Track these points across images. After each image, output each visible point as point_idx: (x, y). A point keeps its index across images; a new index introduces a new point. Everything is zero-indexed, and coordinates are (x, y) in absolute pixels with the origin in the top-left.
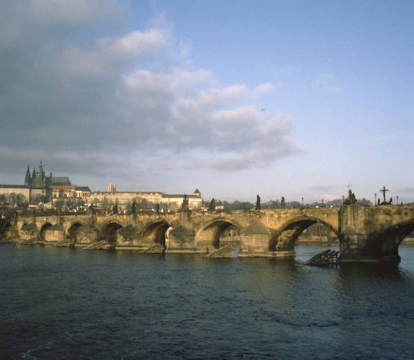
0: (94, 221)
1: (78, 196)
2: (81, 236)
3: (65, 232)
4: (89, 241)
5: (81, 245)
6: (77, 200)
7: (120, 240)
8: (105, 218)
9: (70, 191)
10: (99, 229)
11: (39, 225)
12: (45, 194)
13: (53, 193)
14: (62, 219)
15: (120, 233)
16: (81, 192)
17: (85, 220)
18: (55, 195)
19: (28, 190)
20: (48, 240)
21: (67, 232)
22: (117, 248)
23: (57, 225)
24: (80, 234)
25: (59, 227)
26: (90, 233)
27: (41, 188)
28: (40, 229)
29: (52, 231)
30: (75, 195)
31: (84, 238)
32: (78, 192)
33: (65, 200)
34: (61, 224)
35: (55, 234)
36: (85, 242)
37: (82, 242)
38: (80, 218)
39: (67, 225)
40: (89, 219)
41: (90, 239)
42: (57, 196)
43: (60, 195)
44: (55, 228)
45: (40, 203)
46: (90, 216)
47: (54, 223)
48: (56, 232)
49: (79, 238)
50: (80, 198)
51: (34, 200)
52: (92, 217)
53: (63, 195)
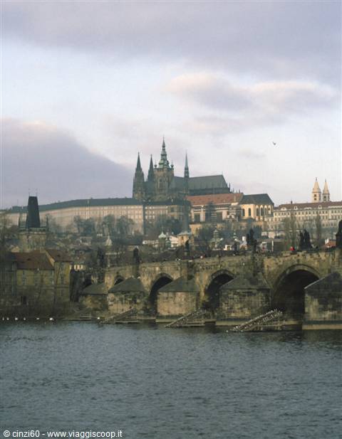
0: (258, 269)
1: (247, 215)
2: (231, 302)
3: (199, 294)
4: (247, 313)
5: (230, 324)
6: (244, 224)
7: (312, 308)
8: (281, 261)
9: (229, 206)
10: (270, 286)
11: (146, 281)
12: (176, 215)
13: (193, 213)
14: (191, 267)
15: (310, 293)
16: (251, 206)
17: (238, 266)
18: (197, 217)
19: (141, 207)
20: (165, 314)
21: (203, 294)
22: (305, 327)
23: (181, 278)
24: (227, 297)
25: (185, 285)
26: (250, 294)
27: (167, 203)
28: (148, 290)
29: (171, 295)
30: (240, 213)
31: (237, 307)
32: (246, 207)
33: (219, 225)
34: (190, 277)
35: (178, 299)
36: (240, 315)
37: (233, 315)
38: (230, 263)
39: (203, 280)
40: (248, 264)
41: (251, 308)
42: (202, 218)
43: (207, 216)
44: (179, 287)
45: (162, 235)
46: (249, 257)
47: (175, 276)
48: (181, 296)
49: (225, 307)
50: (250, 220)
51: (152, 229)
52: (254, 259)
53: (214, 215)
